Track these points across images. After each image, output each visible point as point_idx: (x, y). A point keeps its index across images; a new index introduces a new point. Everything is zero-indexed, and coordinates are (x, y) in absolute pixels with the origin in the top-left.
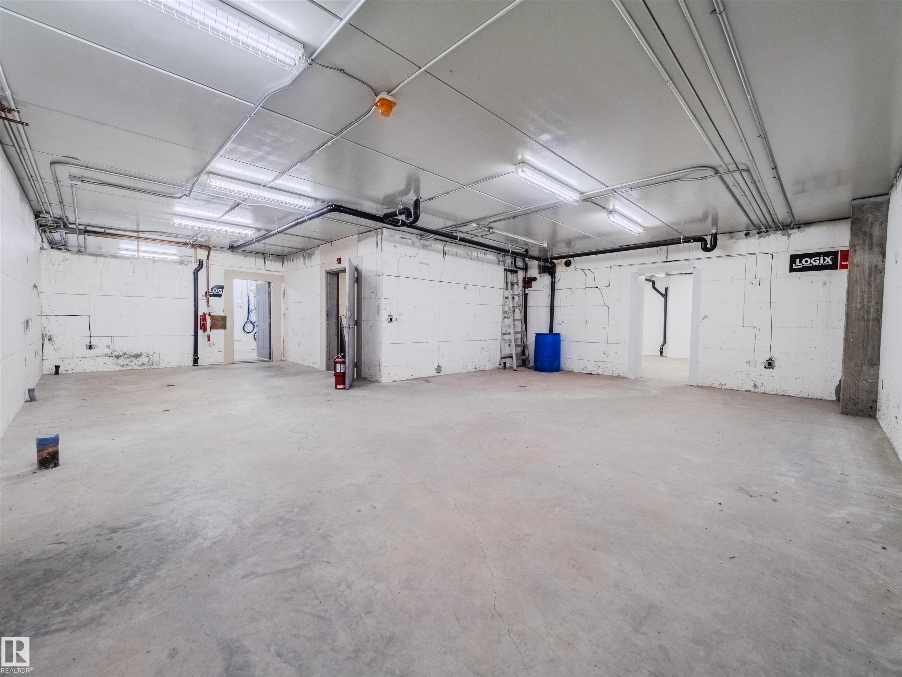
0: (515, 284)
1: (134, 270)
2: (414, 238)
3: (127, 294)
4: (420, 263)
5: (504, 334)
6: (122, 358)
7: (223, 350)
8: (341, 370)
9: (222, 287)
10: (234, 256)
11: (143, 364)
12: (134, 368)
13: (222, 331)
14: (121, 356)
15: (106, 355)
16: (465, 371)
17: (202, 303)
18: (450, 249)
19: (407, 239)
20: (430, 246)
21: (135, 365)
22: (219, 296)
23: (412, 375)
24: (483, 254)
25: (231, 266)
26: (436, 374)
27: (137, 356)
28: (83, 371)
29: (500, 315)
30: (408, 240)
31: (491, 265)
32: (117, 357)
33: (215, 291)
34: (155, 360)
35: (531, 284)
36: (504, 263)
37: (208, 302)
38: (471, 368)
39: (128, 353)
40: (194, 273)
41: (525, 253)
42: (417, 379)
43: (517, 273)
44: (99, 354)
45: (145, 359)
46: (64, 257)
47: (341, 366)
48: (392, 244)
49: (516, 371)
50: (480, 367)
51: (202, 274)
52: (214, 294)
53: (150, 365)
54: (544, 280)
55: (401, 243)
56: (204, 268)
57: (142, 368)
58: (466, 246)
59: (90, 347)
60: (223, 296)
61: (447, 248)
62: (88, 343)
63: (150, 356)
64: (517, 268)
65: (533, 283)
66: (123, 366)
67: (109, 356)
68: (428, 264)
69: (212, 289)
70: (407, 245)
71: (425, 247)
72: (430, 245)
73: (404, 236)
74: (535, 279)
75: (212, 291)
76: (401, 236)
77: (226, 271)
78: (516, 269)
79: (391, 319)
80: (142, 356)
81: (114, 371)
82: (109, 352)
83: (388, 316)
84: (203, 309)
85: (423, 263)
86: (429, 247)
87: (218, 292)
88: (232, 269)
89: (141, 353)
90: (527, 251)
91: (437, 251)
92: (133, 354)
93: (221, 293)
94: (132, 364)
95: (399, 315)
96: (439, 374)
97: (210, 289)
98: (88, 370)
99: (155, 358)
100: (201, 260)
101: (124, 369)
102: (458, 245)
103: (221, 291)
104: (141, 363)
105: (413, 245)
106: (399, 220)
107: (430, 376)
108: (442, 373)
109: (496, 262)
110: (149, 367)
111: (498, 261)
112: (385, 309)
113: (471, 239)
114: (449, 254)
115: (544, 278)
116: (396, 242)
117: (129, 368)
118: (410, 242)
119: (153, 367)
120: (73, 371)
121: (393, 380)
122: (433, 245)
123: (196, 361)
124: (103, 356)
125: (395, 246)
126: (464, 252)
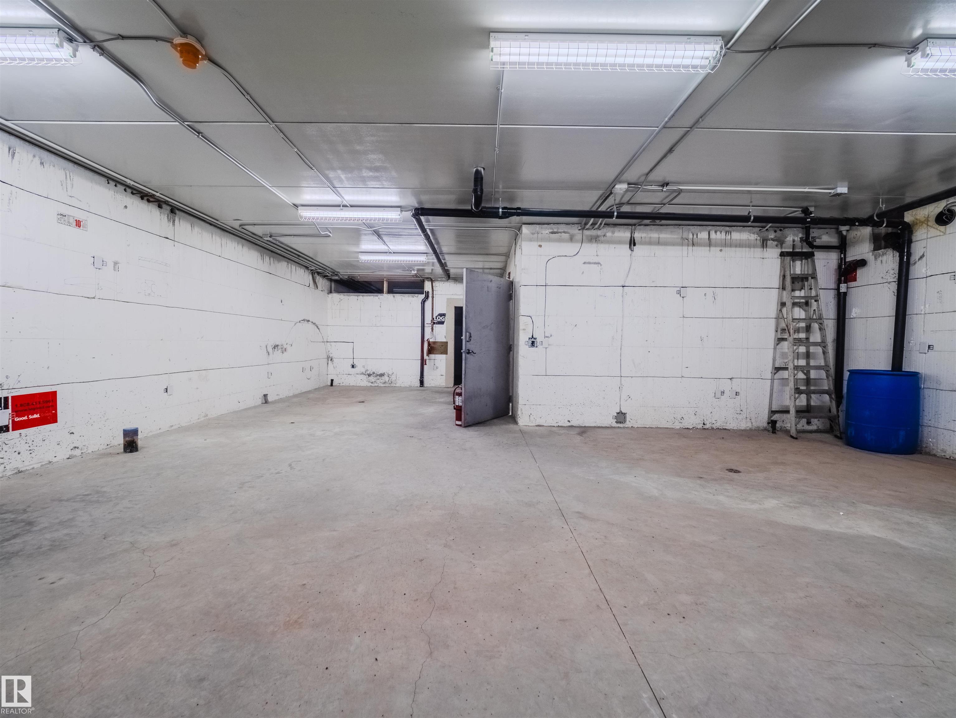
0: (810, 278)
1: (380, 305)
2: (575, 231)
3: (376, 325)
4: (585, 263)
5: (777, 369)
6: (372, 376)
7: (444, 374)
8: (460, 403)
9: (444, 315)
10: (455, 284)
11: (385, 383)
12: (379, 385)
13: (444, 356)
14: (371, 375)
15: (362, 374)
16: (677, 426)
17: (428, 330)
18: (644, 235)
19: (561, 232)
20: (604, 236)
21: (379, 382)
22: (442, 323)
23: (569, 421)
24: (723, 234)
25: (452, 295)
26: (615, 425)
27: (382, 375)
28: (348, 385)
29: (771, 336)
30: (563, 234)
31: (744, 249)
32: (369, 375)
33: (439, 318)
34: (393, 379)
35: (856, 275)
36: (780, 242)
37: (432, 329)
38: (692, 421)
39: (375, 372)
40: (421, 303)
41: (803, 215)
42: (577, 427)
43: (814, 256)
44: (358, 373)
45: (386, 378)
46: (340, 299)
47: (460, 399)
48: (536, 244)
49: (796, 438)
50: (714, 422)
51: (428, 304)
52: (438, 322)
53: (390, 383)
54: (884, 261)
55: (550, 240)
56: (430, 298)
57: (385, 385)
58: (680, 225)
59: (353, 367)
60: (445, 322)
61: (637, 235)
62: (352, 363)
63: (390, 376)
64: (812, 248)
65: (860, 272)
66: (372, 383)
67: (364, 374)
68: (599, 263)
69: (436, 317)
70: (560, 240)
71: (594, 239)
72: (603, 234)
73: (555, 230)
74: (862, 263)
75: (436, 319)
76: (551, 231)
77: (448, 299)
78: (810, 250)
79: (533, 343)
80: (385, 375)
81: (367, 386)
82: (364, 371)
83: (529, 339)
84: (427, 336)
85: (589, 263)
86: (602, 238)
87: (441, 320)
88: (453, 297)
89: (384, 373)
90: (806, 211)
91: (620, 242)
92: (378, 374)
93: (443, 320)
94: (378, 381)
95: (547, 337)
96: (619, 425)
97: (434, 317)
98: (351, 384)
99: (393, 378)
100: (427, 292)
101: (373, 385)
102: (662, 227)
103: (444, 319)
104: (384, 381)
105: (571, 239)
106: (498, 208)
107: (603, 426)
108: (628, 424)
109: (759, 243)
110: (389, 385)
111: (763, 241)
112: (524, 330)
113: (658, 212)
114: (642, 243)
115: (884, 258)
116: (542, 240)
117: (376, 385)
118: (566, 236)
119: (392, 385)
120: (343, 384)
121: (536, 424)
122: (609, 234)
123: (422, 383)
124: (361, 374)
125: (540, 246)
126: (675, 236)
